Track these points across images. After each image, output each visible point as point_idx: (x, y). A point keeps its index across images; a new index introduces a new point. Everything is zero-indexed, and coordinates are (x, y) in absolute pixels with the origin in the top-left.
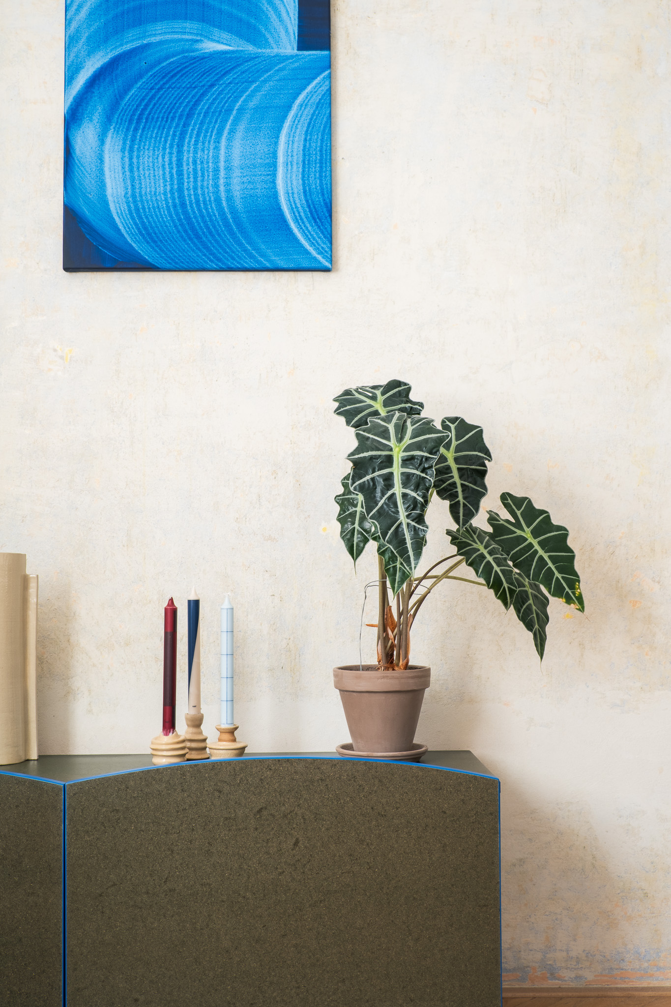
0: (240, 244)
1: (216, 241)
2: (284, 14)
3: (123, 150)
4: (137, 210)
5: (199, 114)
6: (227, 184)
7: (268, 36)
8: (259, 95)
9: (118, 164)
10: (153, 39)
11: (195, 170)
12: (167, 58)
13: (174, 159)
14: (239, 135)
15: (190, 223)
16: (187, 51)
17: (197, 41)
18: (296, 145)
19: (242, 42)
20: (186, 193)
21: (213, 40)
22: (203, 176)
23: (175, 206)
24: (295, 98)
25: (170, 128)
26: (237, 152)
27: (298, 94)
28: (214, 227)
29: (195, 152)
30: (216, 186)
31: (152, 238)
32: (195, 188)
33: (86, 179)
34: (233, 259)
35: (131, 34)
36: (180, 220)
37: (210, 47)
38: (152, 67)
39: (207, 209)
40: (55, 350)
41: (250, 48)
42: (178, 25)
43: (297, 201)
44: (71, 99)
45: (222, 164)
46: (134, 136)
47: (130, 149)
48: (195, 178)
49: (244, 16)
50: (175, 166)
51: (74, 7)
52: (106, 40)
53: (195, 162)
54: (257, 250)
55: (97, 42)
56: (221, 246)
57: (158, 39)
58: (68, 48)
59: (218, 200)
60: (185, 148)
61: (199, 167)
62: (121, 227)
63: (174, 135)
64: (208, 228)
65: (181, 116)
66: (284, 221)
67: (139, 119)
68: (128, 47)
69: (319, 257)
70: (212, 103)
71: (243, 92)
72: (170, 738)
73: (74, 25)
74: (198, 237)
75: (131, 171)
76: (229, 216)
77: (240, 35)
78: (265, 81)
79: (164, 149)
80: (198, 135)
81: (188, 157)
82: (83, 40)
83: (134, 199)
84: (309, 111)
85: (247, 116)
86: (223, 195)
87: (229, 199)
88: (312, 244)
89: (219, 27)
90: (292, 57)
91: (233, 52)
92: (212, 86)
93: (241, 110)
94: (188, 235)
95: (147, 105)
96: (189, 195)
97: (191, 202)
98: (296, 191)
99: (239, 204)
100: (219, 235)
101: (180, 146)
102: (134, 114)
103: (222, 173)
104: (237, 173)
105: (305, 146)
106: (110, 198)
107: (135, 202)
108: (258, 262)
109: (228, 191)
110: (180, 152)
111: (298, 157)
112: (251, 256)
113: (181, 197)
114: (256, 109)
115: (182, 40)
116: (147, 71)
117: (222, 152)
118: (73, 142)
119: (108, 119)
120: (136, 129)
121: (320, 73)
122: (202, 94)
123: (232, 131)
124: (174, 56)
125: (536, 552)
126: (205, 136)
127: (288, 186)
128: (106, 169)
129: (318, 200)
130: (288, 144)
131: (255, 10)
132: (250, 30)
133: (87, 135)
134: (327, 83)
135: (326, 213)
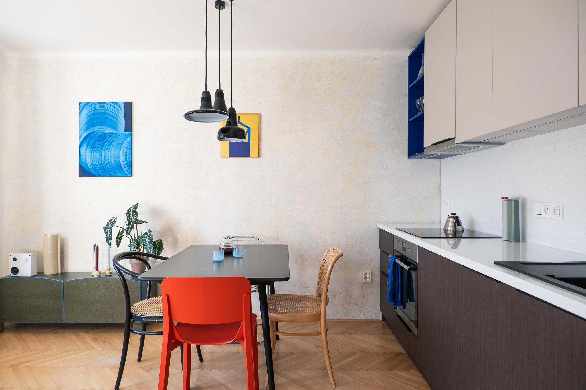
0: (113, 172)
2: (122, 125)
3: (90, 153)
4: (93, 165)
5: (105, 145)
6: (110, 159)
7: (119, 129)
8: (117, 141)
9: (89, 155)
10: (96, 130)
12: (99, 134)
13: (100, 154)
14: (113, 149)
15: (103, 167)
16: (103, 132)
17: (105, 130)
19: (114, 130)
21: (108, 130)
22: (106, 158)
23: (100, 164)
26: (112, 153)
27: (125, 141)
30: (108, 160)
31: (96, 170)
32: (104, 160)
33: (83, 158)
34: (111, 174)
35: (92, 128)
36: (101, 167)
38: (96, 135)
39: (106, 164)
41: (115, 132)
42: (101, 127)
43: (124, 163)
44: (80, 142)
45: (110, 155)
46: (92, 150)
47: (92, 152)
48: (104, 158)
49: (114, 125)
50: (100, 156)
51: (81, 123)
52: (87, 130)
54: (116, 172)
55: (85, 130)
56: (109, 172)
58: (80, 132)
59: (109, 163)
60: (102, 152)
61: (105, 156)
62: (90, 168)
63: (100, 149)
64: (107, 168)
65: (101, 146)
66: (122, 167)
67: (93, 146)
68: (91, 131)
69: (129, 174)
70: (108, 143)
71: (114, 141)
73: (81, 127)
74: (105, 170)
75: (92, 157)
76: (111, 166)
78: (118, 138)
79: (98, 152)
80: (105, 149)
81: (103, 154)
82: (83, 130)
84: (127, 144)
87: (111, 162)
88: (127, 172)
89: (109, 127)
90: (124, 133)
91: (112, 132)
92: (108, 139)
93: (113, 144)
94: (103, 169)
95: (95, 143)
99: (113, 164)
100: (109, 169)
103: (110, 157)
104: (112, 157)
105: (126, 151)
106: (88, 162)
107: (92, 163)
108: (116, 175)
111: (125, 154)
113: (102, 162)
114: (116, 144)
117: (110, 153)
118: (80, 151)
119: (87, 146)
120: (93, 148)
121: (129, 137)
122: (106, 141)
123: (111, 149)
124: (100, 133)
127: (123, 160)
128: (87, 156)
129: (128, 162)
130: (123, 151)
131: (116, 124)
132: (115, 127)
133: (83, 149)
134: (130, 139)
135: (130, 165)
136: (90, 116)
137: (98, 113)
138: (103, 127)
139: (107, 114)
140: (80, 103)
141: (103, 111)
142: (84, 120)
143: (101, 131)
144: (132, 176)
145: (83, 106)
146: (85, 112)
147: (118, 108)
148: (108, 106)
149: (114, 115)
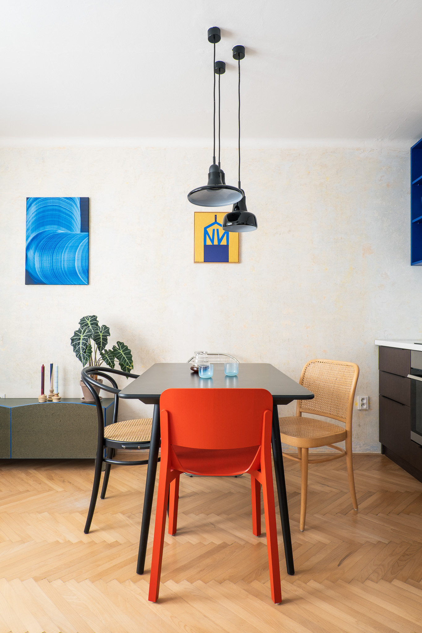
0: (66, 279)
1: (61, 278)
2: (77, 224)
3: (39, 256)
4: (42, 271)
5: (57, 248)
6: (63, 265)
7: (74, 229)
8: (71, 243)
9: (38, 259)
10: (47, 230)
11: (56, 261)
12: (50, 234)
14: (66, 253)
15: (55, 274)
16: (55, 233)
17: (57, 230)
18: (80, 255)
19: (67, 230)
20: (54, 266)
21: (61, 230)
22: (58, 262)
23: (51, 270)
24: (80, 244)
25: (50, 251)
26: (66, 257)
28: (60, 275)
29: (56, 257)
30: (61, 265)
31: (46, 278)
33: (31, 264)
34: (65, 282)
35: (41, 228)
36: (52, 273)
37: (60, 231)
38: (46, 236)
39: (59, 270)
40: (24, 303)
41: (69, 232)
42: (52, 226)
43: (80, 269)
44: (27, 244)
45: (62, 260)
46: (42, 253)
47: (41, 256)
48: (56, 263)
49: (68, 224)
50: (51, 260)
51: (28, 222)
52: (36, 230)
53: (56, 259)
54: (70, 280)
55: (34, 230)
56: (62, 279)
57: (48, 229)
58: (27, 231)
59: (61, 268)
60: (54, 256)
62: (39, 275)
63: (51, 253)
65: (53, 248)
66: (77, 273)
68: (41, 231)
69: (85, 282)
70: (60, 245)
71: (67, 242)
72: (43, 396)
73: (28, 226)
74: (57, 277)
75: (41, 261)
76: (64, 272)
77: (67, 229)
78: (73, 240)
79: (49, 256)
80: (57, 253)
81: (54, 258)
82: (30, 230)
83: (42, 268)
84: (83, 247)
85: (68, 248)
86: (62, 267)
87: (64, 268)
88: (83, 279)
89: (62, 227)
90: (79, 234)
91: (65, 233)
92: (60, 241)
93: (67, 247)
94: (54, 277)
95: (45, 246)
96: (55, 267)
97: (55, 269)
98: (79, 266)
99: (66, 269)
100: (61, 277)
101: (53, 255)
102: (42, 248)
103: (62, 262)
104: (66, 262)
105: (82, 255)
106: (36, 268)
108: (70, 283)
109: (64, 266)
110: (52, 257)
111: (80, 258)
112: (69, 282)
114: (71, 247)
115: (53, 230)
116: (45, 237)
117: (62, 257)
118: (28, 254)
119: (36, 249)
120: (42, 251)
121: (85, 238)
122: (58, 243)
123: (65, 252)
125: (123, 355)
126: (58, 253)
127: (78, 265)
128: (35, 261)
129: (85, 268)
130: (78, 255)
131: (70, 223)
132: (69, 227)
133: (31, 253)
134: (87, 240)
135: (86, 271)
136: (39, 213)
137: (48, 210)
138: (55, 226)
139: (60, 211)
140: (27, 198)
141: (54, 207)
142: (32, 218)
143: (52, 232)
144: (88, 283)
145: (30, 202)
146: (33, 209)
147: (73, 204)
148: (61, 202)
149: (68, 213)
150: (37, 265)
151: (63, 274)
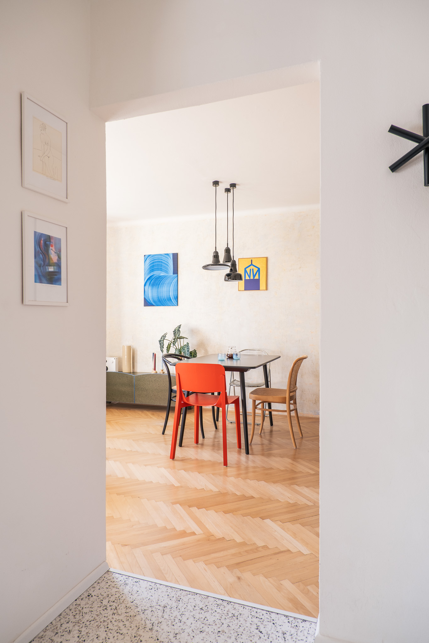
0: (165, 303)
2: (171, 270)
5: (160, 284)
7: (169, 273)
19: (166, 274)
20: (159, 295)
23: (157, 298)
25: (157, 286)
27: (173, 281)
28: (162, 300)
29: (160, 289)
30: (162, 294)
31: (154, 302)
33: (146, 294)
34: (165, 305)
37: (162, 274)
38: (155, 277)
39: (161, 298)
40: (143, 317)
43: (173, 297)
44: (145, 282)
47: (152, 289)
51: (145, 269)
54: (168, 303)
56: (163, 303)
57: (155, 273)
61: (160, 292)
62: (151, 301)
65: (158, 284)
66: (171, 299)
68: (151, 275)
69: (175, 304)
70: (162, 283)
71: (166, 281)
75: (152, 292)
78: (169, 279)
79: (156, 289)
80: (160, 287)
82: (146, 274)
84: (175, 283)
86: (163, 296)
88: (174, 302)
89: (163, 272)
90: (172, 275)
92: (162, 280)
94: (159, 301)
95: (154, 283)
97: (159, 297)
99: (165, 297)
101: (158, 289)
103: (163, 292)
104: (165, 292)
105: (174, 288)
106: (149, 297)
107: (152, 297)
108: (168, 305)
111: (173, 290)
114: (168, 283)
115: (158, 273)
117: (163, 289)
118: (145, 288)
119: (149, 285)
120: (153, 286)
123: (164, 286)
127: (172, 295)
128: (149, 292)
129: (175, 296)
130: (172, 288)
131: (167, 269)
132: (166, 272)
133: (147, 287)
134: (177, 279)
135: (177, 298)
136: (151, 264)
137: (155, 262)
138: (159, 271)
139: (161, 262)
140: (145, 256)
141: (159, 260)
142: (147, 267)
143: (158, 275)
144: (177, 305)
145: (146, 257)
146: (148, 261)
147: (168, 257)
148: (162, 257)
149: (166, 263)
150: (150, 295)
151: (164, 300)
